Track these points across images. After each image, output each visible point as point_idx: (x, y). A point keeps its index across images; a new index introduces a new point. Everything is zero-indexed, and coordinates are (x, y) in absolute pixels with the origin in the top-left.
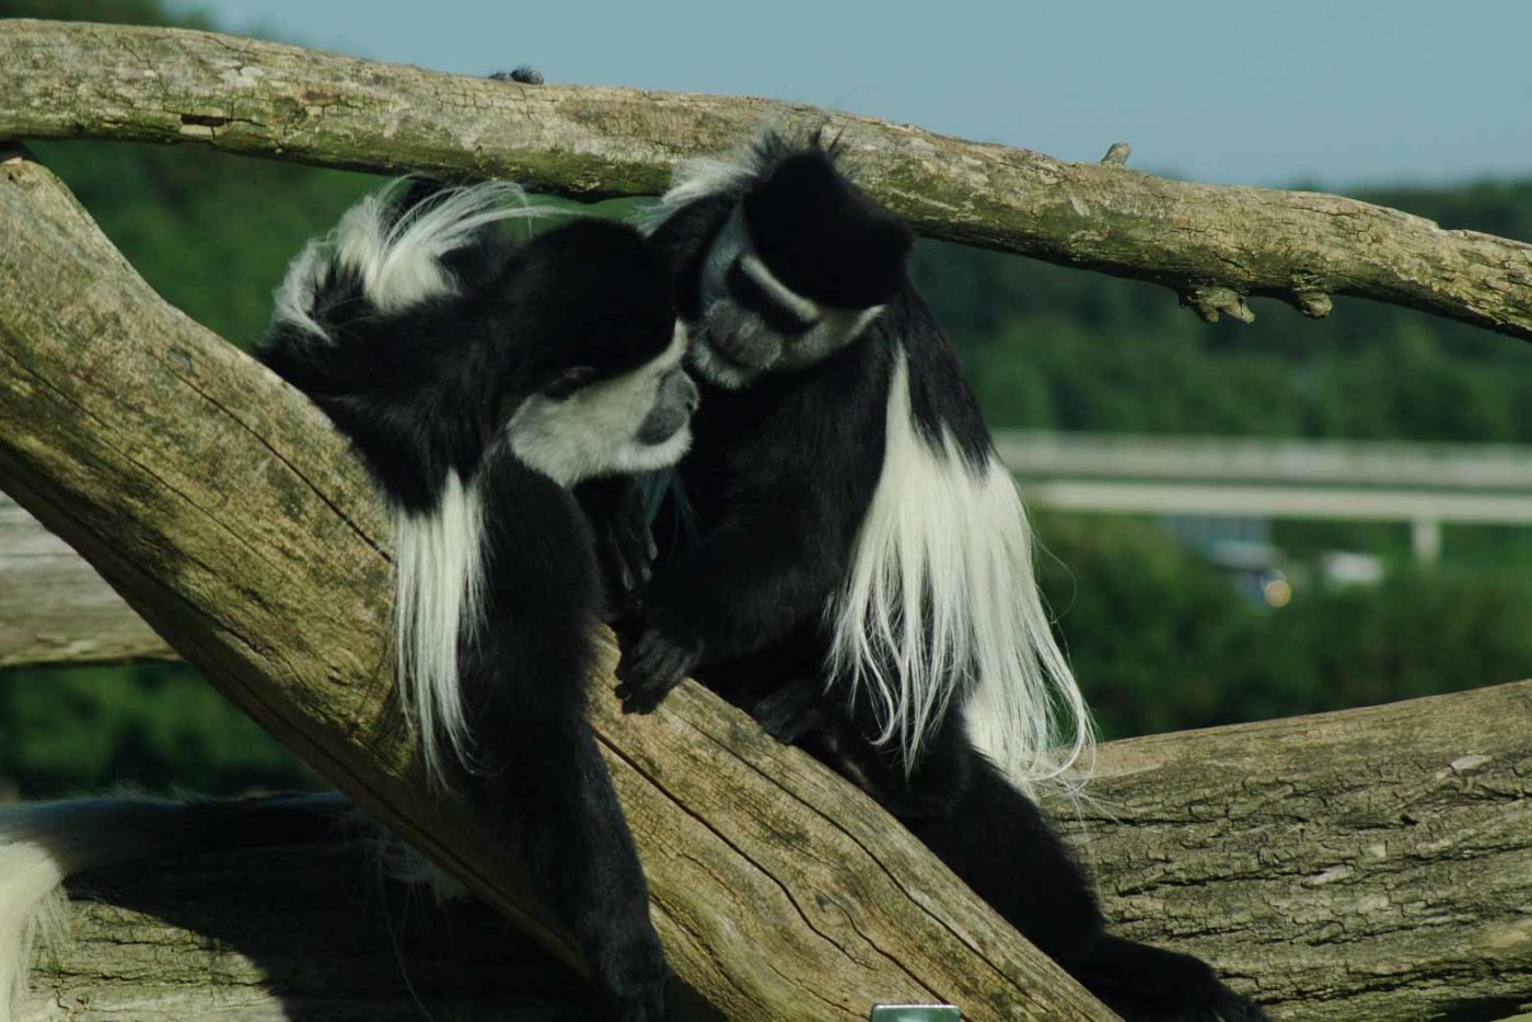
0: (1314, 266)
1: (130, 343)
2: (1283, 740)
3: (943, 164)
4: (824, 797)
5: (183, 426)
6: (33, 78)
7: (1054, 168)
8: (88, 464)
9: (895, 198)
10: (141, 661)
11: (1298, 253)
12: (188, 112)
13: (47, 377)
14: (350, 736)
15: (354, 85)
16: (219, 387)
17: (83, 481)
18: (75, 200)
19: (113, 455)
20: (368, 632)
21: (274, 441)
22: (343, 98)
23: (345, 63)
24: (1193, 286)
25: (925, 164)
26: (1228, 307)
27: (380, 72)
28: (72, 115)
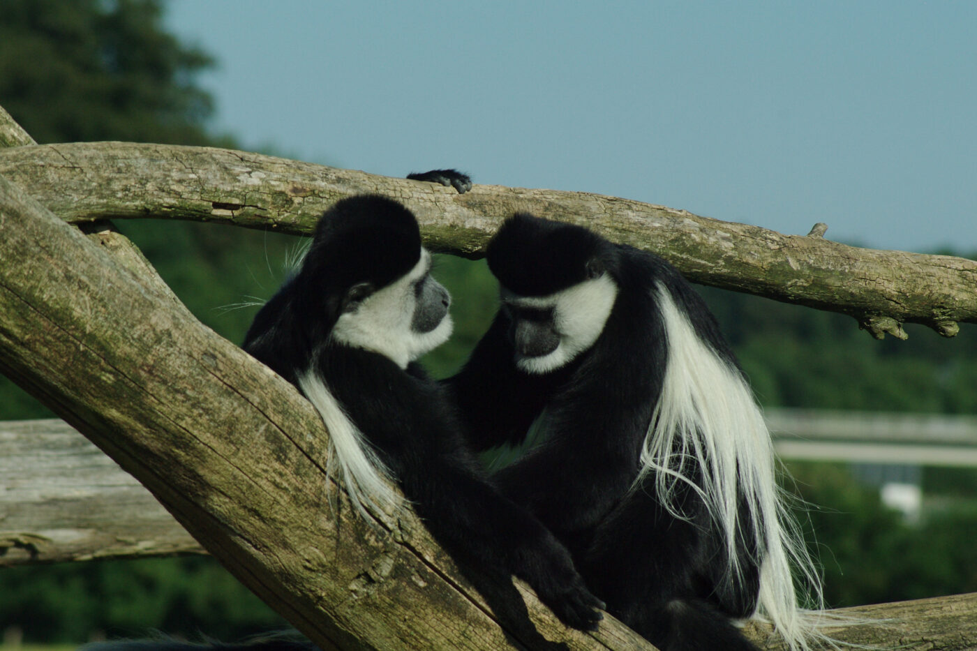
0: (947, 303)
1: (178, 349)
2: (927, 613)
3: (705, 236)
4: (624, 646)
5: (211, 403)
6: (117, 179)
7: (778, 239)
8: (150, 427)
9: (673, 257)
10: (183, 554)
11: (936, 295)
12: (217, 201)
13: (124, 371)
14: (316, 604)
15: (323, 184)
16: (235, 378)
17: (146, 438)
18: (144, 257)
19: (165, 421)
20: (329, 537)
21: (270, 412)
22: (316, 192)
23: (318, 169)
24: (868, 316)
25: (693, 235)
26: (891, 329)
27: (340, 175)
28: (142, 202)
